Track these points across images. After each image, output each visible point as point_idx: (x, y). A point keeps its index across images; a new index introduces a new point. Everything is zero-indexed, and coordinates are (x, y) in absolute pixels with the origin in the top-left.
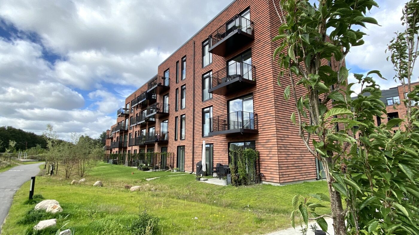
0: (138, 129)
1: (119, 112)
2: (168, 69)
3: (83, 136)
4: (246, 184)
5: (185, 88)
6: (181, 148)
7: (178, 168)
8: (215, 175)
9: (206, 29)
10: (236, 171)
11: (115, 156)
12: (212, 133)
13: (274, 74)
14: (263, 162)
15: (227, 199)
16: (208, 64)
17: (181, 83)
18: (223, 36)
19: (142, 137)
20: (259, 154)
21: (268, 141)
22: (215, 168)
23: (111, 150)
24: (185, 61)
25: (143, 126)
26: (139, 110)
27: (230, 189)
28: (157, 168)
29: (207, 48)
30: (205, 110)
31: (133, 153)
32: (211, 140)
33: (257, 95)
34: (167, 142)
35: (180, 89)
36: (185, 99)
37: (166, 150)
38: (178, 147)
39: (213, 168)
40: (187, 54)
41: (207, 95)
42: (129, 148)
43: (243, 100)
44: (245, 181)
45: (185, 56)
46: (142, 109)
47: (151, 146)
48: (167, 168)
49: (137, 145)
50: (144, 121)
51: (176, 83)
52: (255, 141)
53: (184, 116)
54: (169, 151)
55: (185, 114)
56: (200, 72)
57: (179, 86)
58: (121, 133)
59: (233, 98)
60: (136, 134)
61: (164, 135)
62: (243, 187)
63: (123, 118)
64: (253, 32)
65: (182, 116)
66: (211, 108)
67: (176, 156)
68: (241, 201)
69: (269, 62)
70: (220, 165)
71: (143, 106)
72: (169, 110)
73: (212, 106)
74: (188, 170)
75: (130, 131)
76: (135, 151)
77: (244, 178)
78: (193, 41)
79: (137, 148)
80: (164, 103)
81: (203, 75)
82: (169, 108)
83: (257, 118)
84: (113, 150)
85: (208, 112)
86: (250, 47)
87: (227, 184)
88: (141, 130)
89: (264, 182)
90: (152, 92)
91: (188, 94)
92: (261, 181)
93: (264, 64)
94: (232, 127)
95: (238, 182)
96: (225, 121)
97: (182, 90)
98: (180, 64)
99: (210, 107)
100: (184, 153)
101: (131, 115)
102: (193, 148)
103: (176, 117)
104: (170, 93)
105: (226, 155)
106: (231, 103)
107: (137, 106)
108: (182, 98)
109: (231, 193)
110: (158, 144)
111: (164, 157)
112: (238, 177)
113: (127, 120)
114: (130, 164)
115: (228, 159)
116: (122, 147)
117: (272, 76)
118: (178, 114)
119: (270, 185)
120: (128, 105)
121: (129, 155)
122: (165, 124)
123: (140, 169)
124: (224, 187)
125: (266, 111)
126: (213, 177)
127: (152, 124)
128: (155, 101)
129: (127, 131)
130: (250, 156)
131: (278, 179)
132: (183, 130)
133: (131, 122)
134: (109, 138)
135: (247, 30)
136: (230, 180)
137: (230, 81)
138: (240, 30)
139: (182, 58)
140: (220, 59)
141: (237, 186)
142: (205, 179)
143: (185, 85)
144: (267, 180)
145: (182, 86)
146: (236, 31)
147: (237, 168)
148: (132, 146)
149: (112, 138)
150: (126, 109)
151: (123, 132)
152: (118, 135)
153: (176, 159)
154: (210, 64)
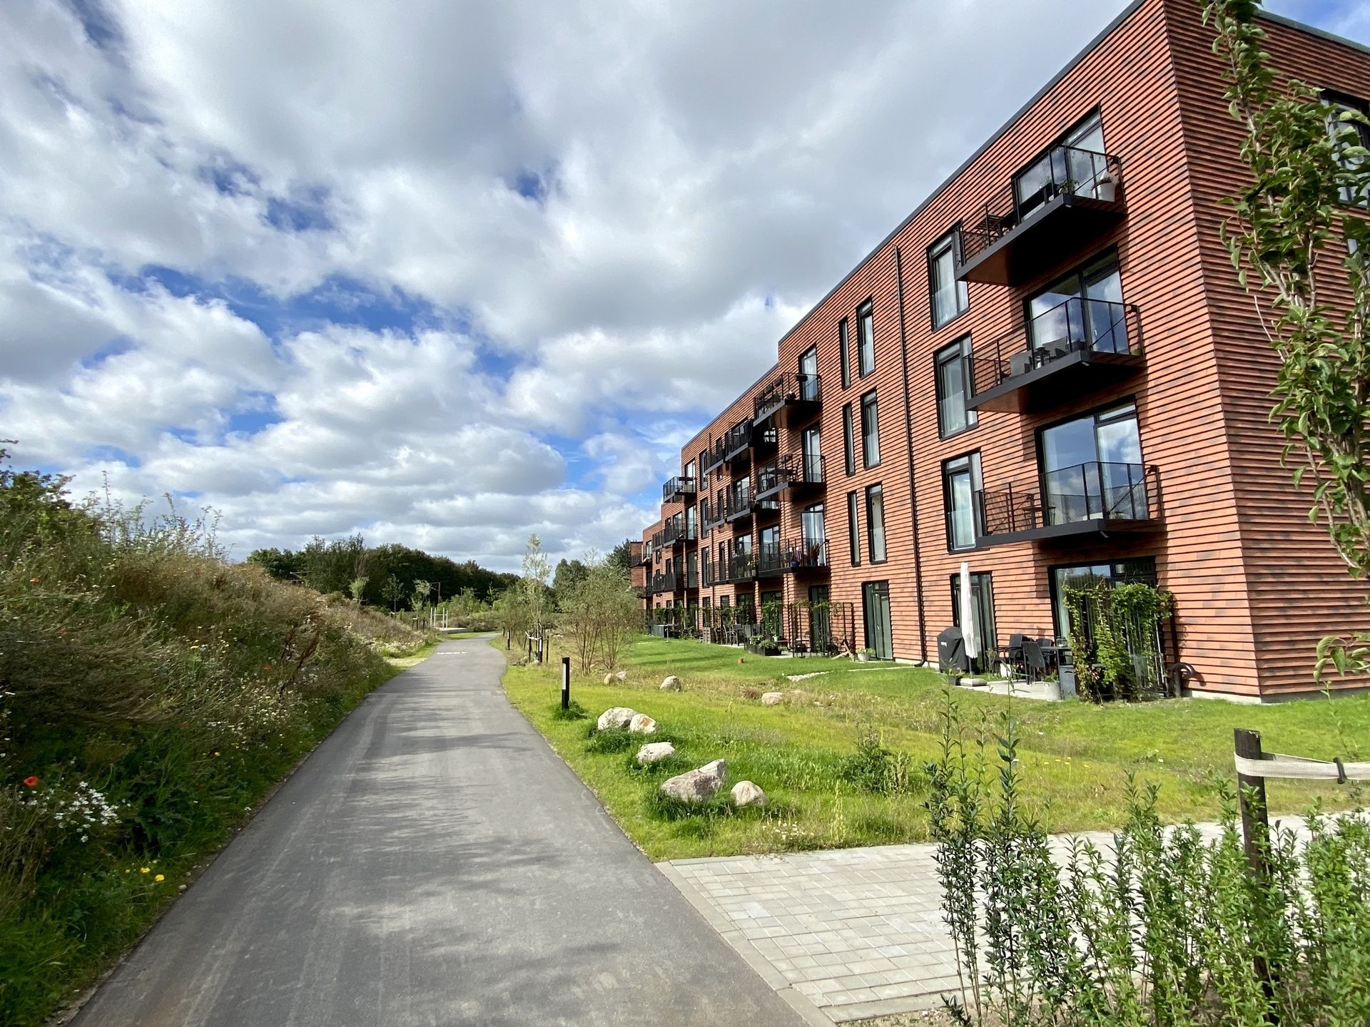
0: (728, 534)
1: (667, 488)
2: (814, 346)
3: (564, 562)
4: (1129, 696)
5: (875, 402)
6: (875, 591)
7: (871, 651)
8: (1004, 670)
9: (939, 203)
10: (1092, 658)
11: (666, 615)
12: (986, 538)
13: (1216, 325)
14: (1189, 629)
15: (1064, 736)
16: (954, 313)
17: (859, 387)
18: (1010, 221)
19: (742, 561)
20: (1172, 600)
21: (1206, 556)
22: (1005, 649)
23: (650, 600)
24: (869, 313)
25: (741, 527)
26: (726, 480)
27: (1074, 710)
28: (803, 649)
29: (947, 264)
30: (952, 465)
31: (718, 604)
32: (982, 561)
33: (1153, 401)
34: (825, 573)
35: (856, 407)
36: (875, 434)
37: (826, 595)
38: (864, 585)
39: (997, 649)
40: (876, 293)
41: (957, 415)
42: (703, 593)
43: (1098, 423)
44: (1127, 689)
45: (869, 299)
46: (733, 475)
47: (772, 586)
48: (833, 649)
49: (728, 583)
50: (747, 511)
51: (844, 387)
52: (1153, 558)
53: (876, 490)
54: (835, 596)
55: (879, 483)
56: (925, 344)
57: (853, 396)
58: (677, 550)
59: (1058, 417)
60: (721, 550)
61: (815, 552)
62: (1120, 704)
63: (681, 506)
64: (1120, 190)
65: (868, 488)
66: (976, 457)
67: (859, 613)
68: (1119, 744)
69: (1192, 285)
70: (1025, 639)
71: (738, 469)
72: (824, 474)
73: (977, 450)
74: (907, 657)
75: (702, 544)
76: (725, 598)
77: (1121, 679)
78: (892, 247)
79: (729, 590)
80: (804, 455)
81: (936, 353)
82: (824, 467)
83: (1158, 481)
84: (656, 599)
85: (966, 470)
86: (1113, 241)
87: (1062, 694)
88: (736, 539)
89: (1195, 694)
90: (765, 425)
91: (889, 417)
92: (1185, 691)
93: (1171, 295)
94: (1059, 518)
95: (1101, 692)
96: (1030, 497)
97: (865, 408)
98: (852, 326)
99: (969, 454)
100: (885, 604)
101: (701, 496)
102: (919, 587)
103: (850, 495)
104: (825, 421)
105: (1041, 607)
106: (1050, 436)
107: (719, 469)
108: (865, 432)
109: (1080, 722)
110: (796, 578)
111: (819, 620)
112: (1102, 676)
113: (691, 510)
114: (718, 637)
115: (1051, 620)
116: (685, 590)
117: (1210, 332)
118: (859, 482)
119: (1223, 702)
120: (690, 467)
121: (707, 611)
122: (813, 517)
123: (756, 651)
124: (1052, 705)
125: (1193, 455)
126: (1000, 678)
127: (770, 518)
128: (774, 447)
129: (693, 545)
130: (1138, 609)
131: (1256, 682)
132: (878, 531)
133: (707, 516)
134: (641, 565)
135: (1095, 186)
136: (1070, 685)
137: (1042, 370)
138: (1071, 196)
139: (859, 308)
140: (999, 297)
141: (1097, 702)
142: (977, 680)
143: (874, 390)
144: (1208, 687)
145: (863, 397)
146: (1055, 202)
147: (1096, 647)
148: (714, 584)
149: (649, 565)
150: (685, 479)
151: (685, 546)
152: (667, 555)
153: (860, 623)
154: (960, 314)
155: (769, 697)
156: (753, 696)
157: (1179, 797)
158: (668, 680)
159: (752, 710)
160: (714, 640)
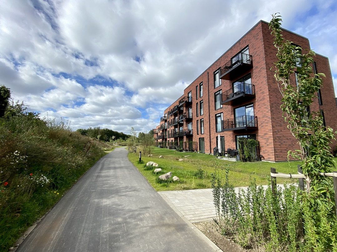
0: (173, 128)
1: (161, 118)
2: (191, 91)
3: (140, 133)
4: (250, 161)
5: (203, 102)
6: (201, 140)
7: (200, 151)
8: (226, 155)
9: (216, 63)
10: (243, 153)
11: (160, 143)
12: (224, 129)
13: (269, 89)
14: (262, 148)
15: (237, 168)
16: (219, 85)
17: (200, 99)
18: (230, 67)
19: (176, 133)
20: (259, 143)
21: (266, 134)
22: (226, 151)
23: (157, 141)
24: (202, 85)
25: (176, 127)
26: (173, 117)
27: (239, 163)
28: (187, 151)
29: (217, 76)
30: (218, 115)
31: (171, 141)
32: (223, 134)
33: (257, 104)
34: (192, 136)
35: (199, 103)
36: (202, 109)
37: (192, 141)
38: (199, 138)
39: (225, 151)
40: (203, 81)
41: (219, 106)
42: (168, 139)
43: (246, 108)
44: (250, 160)
45: (202, 82)
46: (174, 116)
47: (181, 138)
48: (193, 151)
49: (173, 137)
50: (177, 123)
51: (197, 99)
52: (256, 134)
53: (202, 120)
54: (194, 140)
55: (203, 118)
56: (213, 91)
57: (198, 101)
58: (163, 131)
59: (239, 106)
60: (172, 131)
61: (190, 132)
62: (248, 162)
63: (164, 122)
64: (252, 62)
65: (201, 119)
66: (222, 114)
67: (198, 144)
68: (248, 170)
69: (265, 81)
70: (230, 149)
71: (175, 115)
72: (192, 116)
73: (222, 112)
74: (207, 152)
75: (168, 130)
76: (172, 140)
77: (249, 157)
78: (207, 72)
79: (173, 139)
80: (188, 113)
81: (215, 93)
82: (192, 115)
83: (257, 119)
84: (158, 140)
85: (220, 116)
86: (250, 72)
87: (237, 160)
88: (175, 129)
89: (263, 161)
90: (181, 107)
91: (205, 106)
92: (261, 160)
93: (261, 83)
94: (238, 126)
95: (245, 160)
96: (232, 122)
97: (201, 104)
98: (198, 88)
99: (221, 113)
100: (203, 142)
101: (168, 120)
102: (210, 139)
103: (197, 121)
104: (193, 106)
105: (234, 143)
106: (236, 110)
107: (172, 115)
108: (201, 108)
109: (240, 166)
110: (186, 137)
111: (191, 145)
112: (245, 157)
113: (166, 123)
114: (171, 148)
115: (235, 146)
116: (164, 139)
117: (268, 90)
118: (199, 118)
119: (268, 162)
120: (166, 114)
121: (168, 143)
122: (190, 125)
123: (178, 151)
124: (235, 162)
125: (264, 114)
126: (225, 157)
127: (181, 125)
128: (183, 111)
129: (166, 130)
130: (252, 144)
131: (274, 158)
132: (202, 128)
133: (169, 124)
134: (156, 134)
135: (247, 61)
136: (239, 158)
137: (235, 97)
138: (242, 63)
139: (200, 84)
140: (227, 82)
141: (244, 162)
142: (221, 157)
143: (203, 100)
144: (265, 159)
145: (200, 101)
146: (239, 64)
147: (244, 151)
148: (170, 138)
149: (157, 134)
150: (165, 117)
151: (164, 130)
152: (161, 132)
153: (198, 146)
154: (220, 86)
155: (180, 160)
156: (177, 160)
157: (259, 180)
158: (161, 156)
159: (177, 162)
160: (170, 149)
